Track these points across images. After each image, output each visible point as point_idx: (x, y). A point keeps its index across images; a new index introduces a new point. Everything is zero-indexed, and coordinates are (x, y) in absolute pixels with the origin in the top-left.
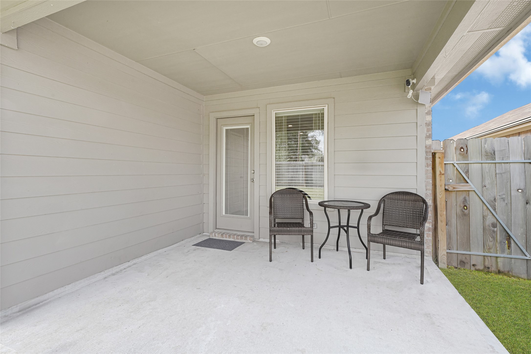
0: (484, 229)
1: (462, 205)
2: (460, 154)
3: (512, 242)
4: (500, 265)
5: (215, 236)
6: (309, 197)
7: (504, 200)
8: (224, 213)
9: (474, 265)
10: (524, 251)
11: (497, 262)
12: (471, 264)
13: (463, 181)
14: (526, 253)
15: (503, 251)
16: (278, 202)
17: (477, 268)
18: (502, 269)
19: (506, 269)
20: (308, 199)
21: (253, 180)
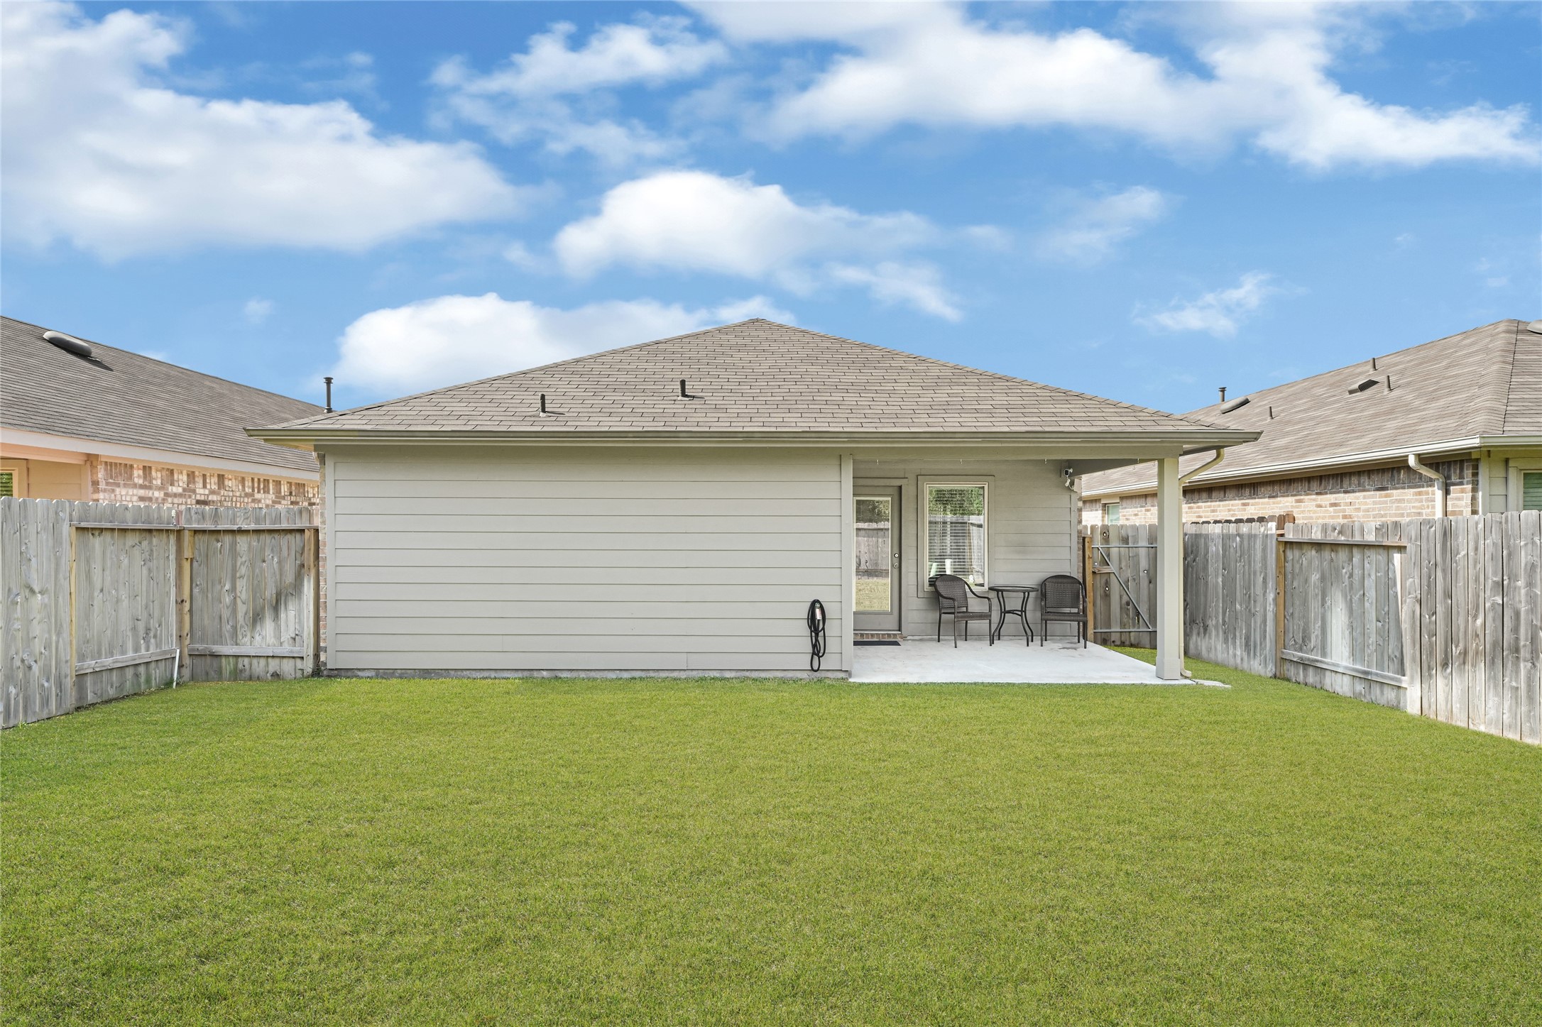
0: (1121, 607)
1: (1105, 586)
2: (1103, 539)
3: (1140, 617)
4: (1132, 639)
7: (1135, 581)
10: (1148, 624)
11: (1130, 636)
12: (1112, 640)
13: (1106, 564)
14: (1150, 626)
15: (1134, 626)
17: (1116, 643)
18: (1133, 643)
19: (1136, 642)
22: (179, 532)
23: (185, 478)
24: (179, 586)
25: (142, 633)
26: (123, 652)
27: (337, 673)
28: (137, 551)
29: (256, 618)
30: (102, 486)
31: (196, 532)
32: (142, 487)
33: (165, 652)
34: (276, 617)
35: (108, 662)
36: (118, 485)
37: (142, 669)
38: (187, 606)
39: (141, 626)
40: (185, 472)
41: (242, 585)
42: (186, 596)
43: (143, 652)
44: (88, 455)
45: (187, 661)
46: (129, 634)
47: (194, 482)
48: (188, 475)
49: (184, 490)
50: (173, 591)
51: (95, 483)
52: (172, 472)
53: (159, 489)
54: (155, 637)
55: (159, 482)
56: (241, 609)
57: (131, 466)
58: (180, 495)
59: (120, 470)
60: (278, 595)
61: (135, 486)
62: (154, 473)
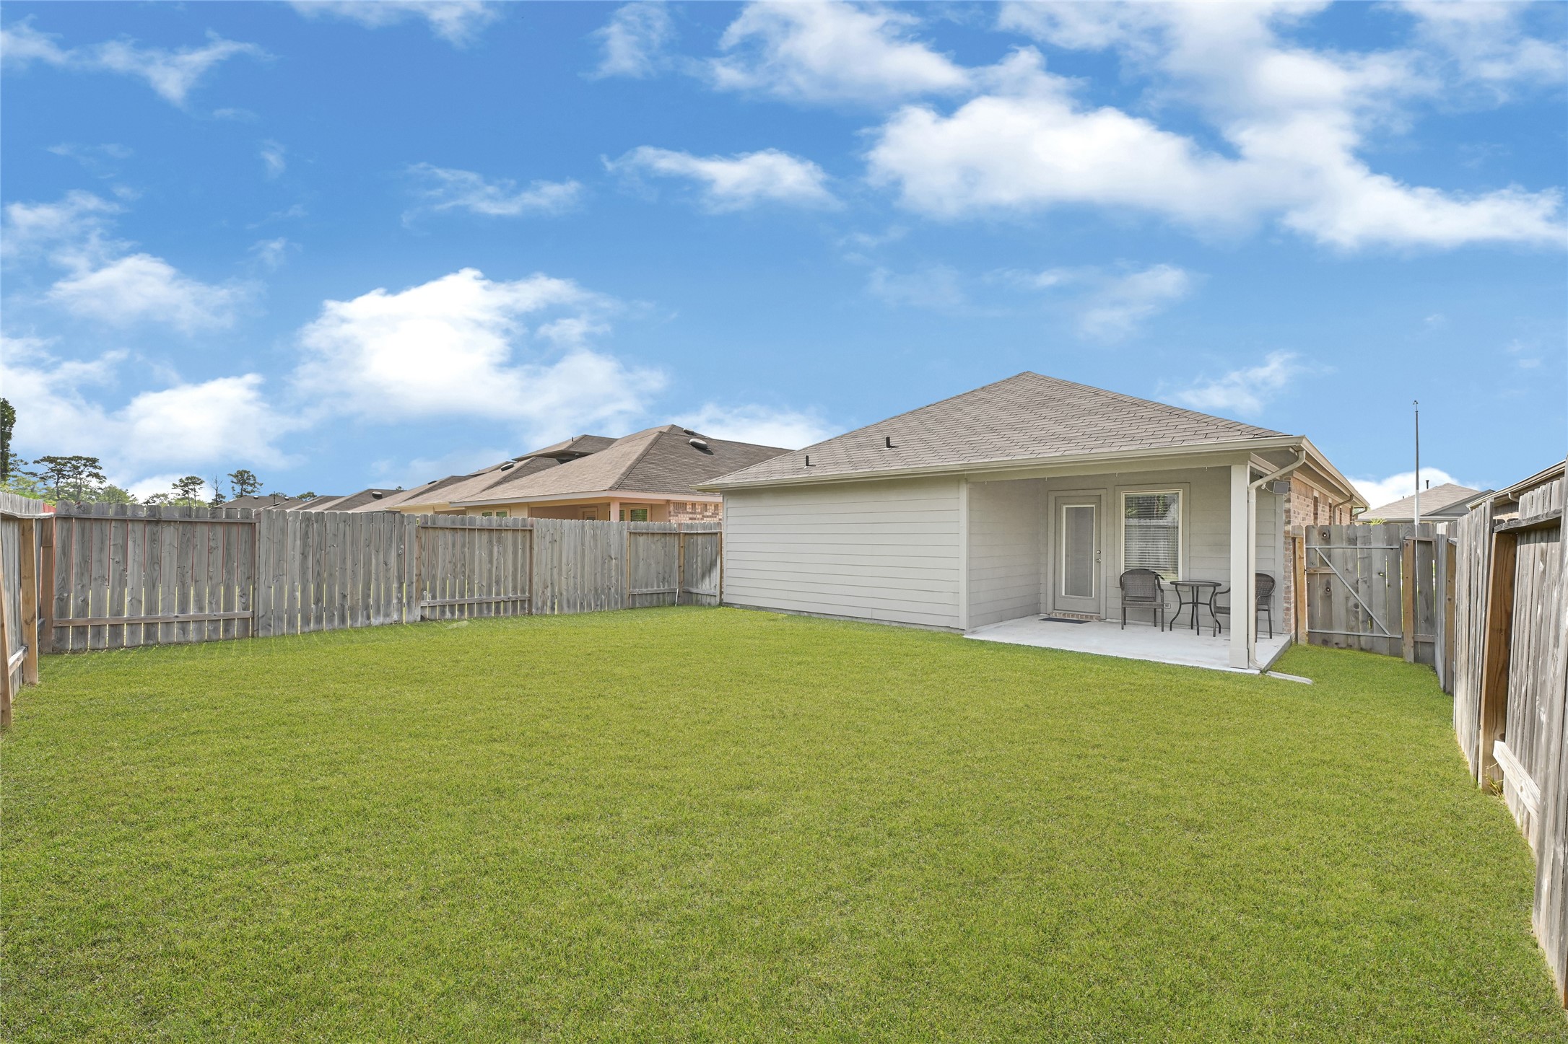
0: (1347, 611)
1: (1325, 587)
2: (1323, 539)
3: (1374, 622)
4: (1363, 643)
5: (1056, 615)
6: (1162, 578)
7: (1366, 583)
8: (1063, 594)
9: (1336, 644)
10: (1385, 629)
11: (1359, 641)
12: (1334, 643)
13: (1325, 564)
14: (1387, 632)
15: (1365, 630)
16: (1129, 582)
17: (1340, 646)
18: (1364, 647)
19: (1368, 647)
20: (1161, 580)
21: (1098, 562)
22: (679, 534)
23: (713, 508)
24: (679, 559)
25: (661, 580)
26: (652, 587)
27: (728, 605)
28: (659, 543)
29: (703, 576)
30: (672, 513)
31: (686, 534)
32: (691, 513)
33: (672, 589)
34: (710, 576)
35: (644, 590)
36: (680, 513)
37: (661, 596)
38: (682, 568)
39: (661, 576)
40: (713, 505)
41: (699, 559)
42: (682, 564)
43: (662, 588)
44: (668, 500)
45: (682, 594)
46: (655, 580)
47: (718, 510)
48: (715, 506)
49: (712, 514)
50: (677, 562)
51: (670, 512)
52: (706, 505)
53: (700, 514)
54: (668, 581)
55: (699, 510)
56: (699, 571)
57: (686, 504)
58: (710, 517)
59: (681, 506)
60: (711, 564)
61: (687, 513)
62: (697, 507)
